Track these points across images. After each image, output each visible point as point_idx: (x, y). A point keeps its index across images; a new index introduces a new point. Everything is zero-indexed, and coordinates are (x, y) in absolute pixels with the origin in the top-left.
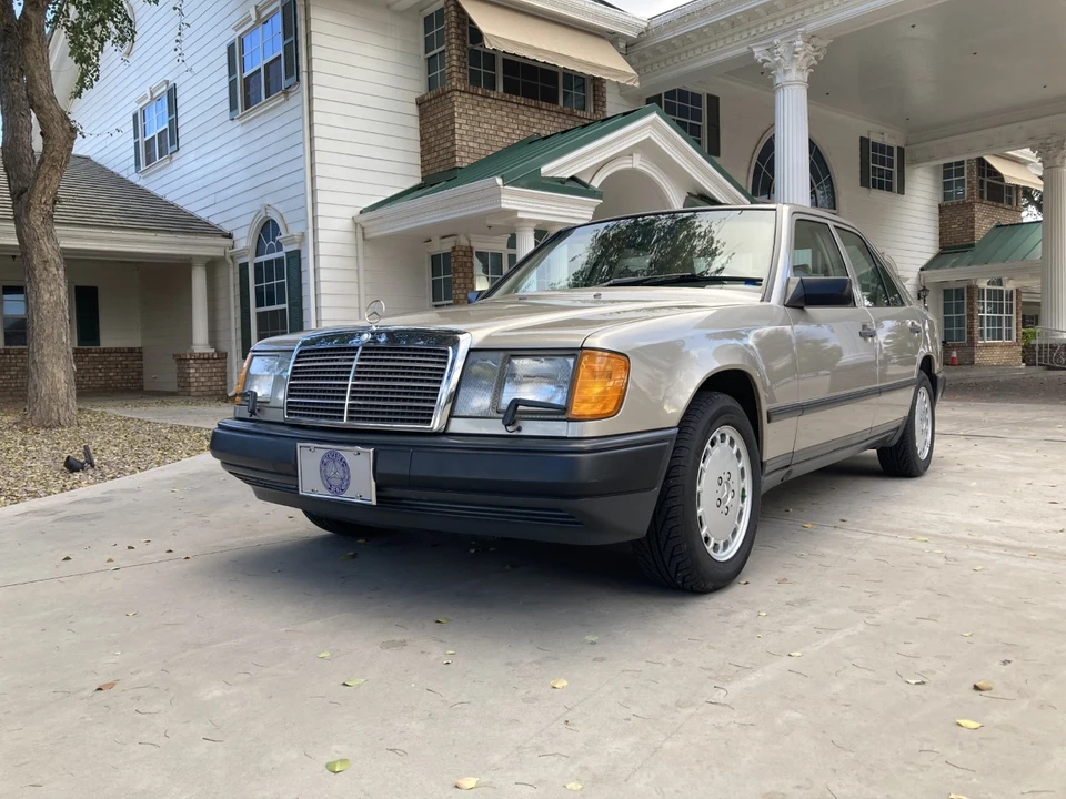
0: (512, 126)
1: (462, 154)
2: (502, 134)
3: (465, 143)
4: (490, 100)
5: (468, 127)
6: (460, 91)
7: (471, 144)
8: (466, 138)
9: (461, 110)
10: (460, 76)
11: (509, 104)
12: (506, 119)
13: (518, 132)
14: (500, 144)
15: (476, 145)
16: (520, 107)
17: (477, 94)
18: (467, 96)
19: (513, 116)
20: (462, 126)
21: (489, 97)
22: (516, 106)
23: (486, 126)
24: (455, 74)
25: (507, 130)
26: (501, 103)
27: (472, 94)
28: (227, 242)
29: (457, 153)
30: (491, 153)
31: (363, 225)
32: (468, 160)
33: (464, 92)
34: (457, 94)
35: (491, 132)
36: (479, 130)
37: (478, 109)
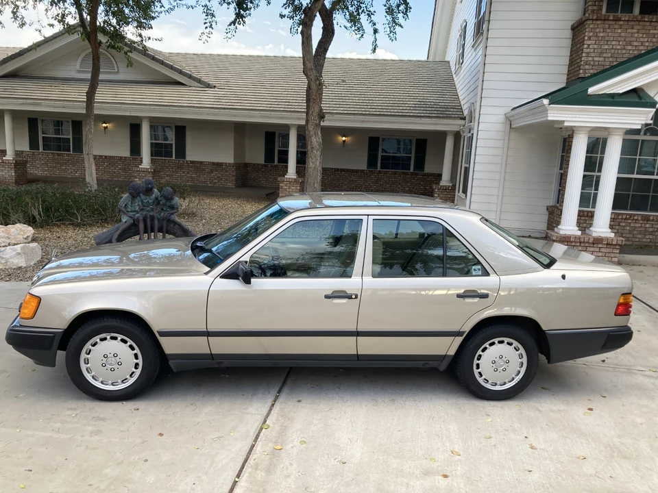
0: (642, 40)
1: (587, 67)
2: (630, 48)
3: (590, 59)
4: (621, 23)
5: (595, 46)
6: (593, 20)
7: (596, 59)
8: (593, 55)
9: (591, 34)
10: (595, 8)
11: (641, 23)
12: (636, 35)
13: (647, 44)
14: (626, 55)
15: (601, 59)
16: (653, 24)
17: (608, 20)
18: (599, 22)
19: (644, 31)
20: (590, 45)
21: (620, 20)
22: (648, 24)
23: (614, 43)
24: (590, 8)
25: (636, 44)
26: (633, 23)
27: (604, 20)
28: (462, 122)
29: (582, 67)
30: (615, 63)
31: (511, 119)
32: (592, 71)
33: (596, 20)
34: (591, 22)
35: (619, 47)
36: (606, 47)
37: (608, 31)
